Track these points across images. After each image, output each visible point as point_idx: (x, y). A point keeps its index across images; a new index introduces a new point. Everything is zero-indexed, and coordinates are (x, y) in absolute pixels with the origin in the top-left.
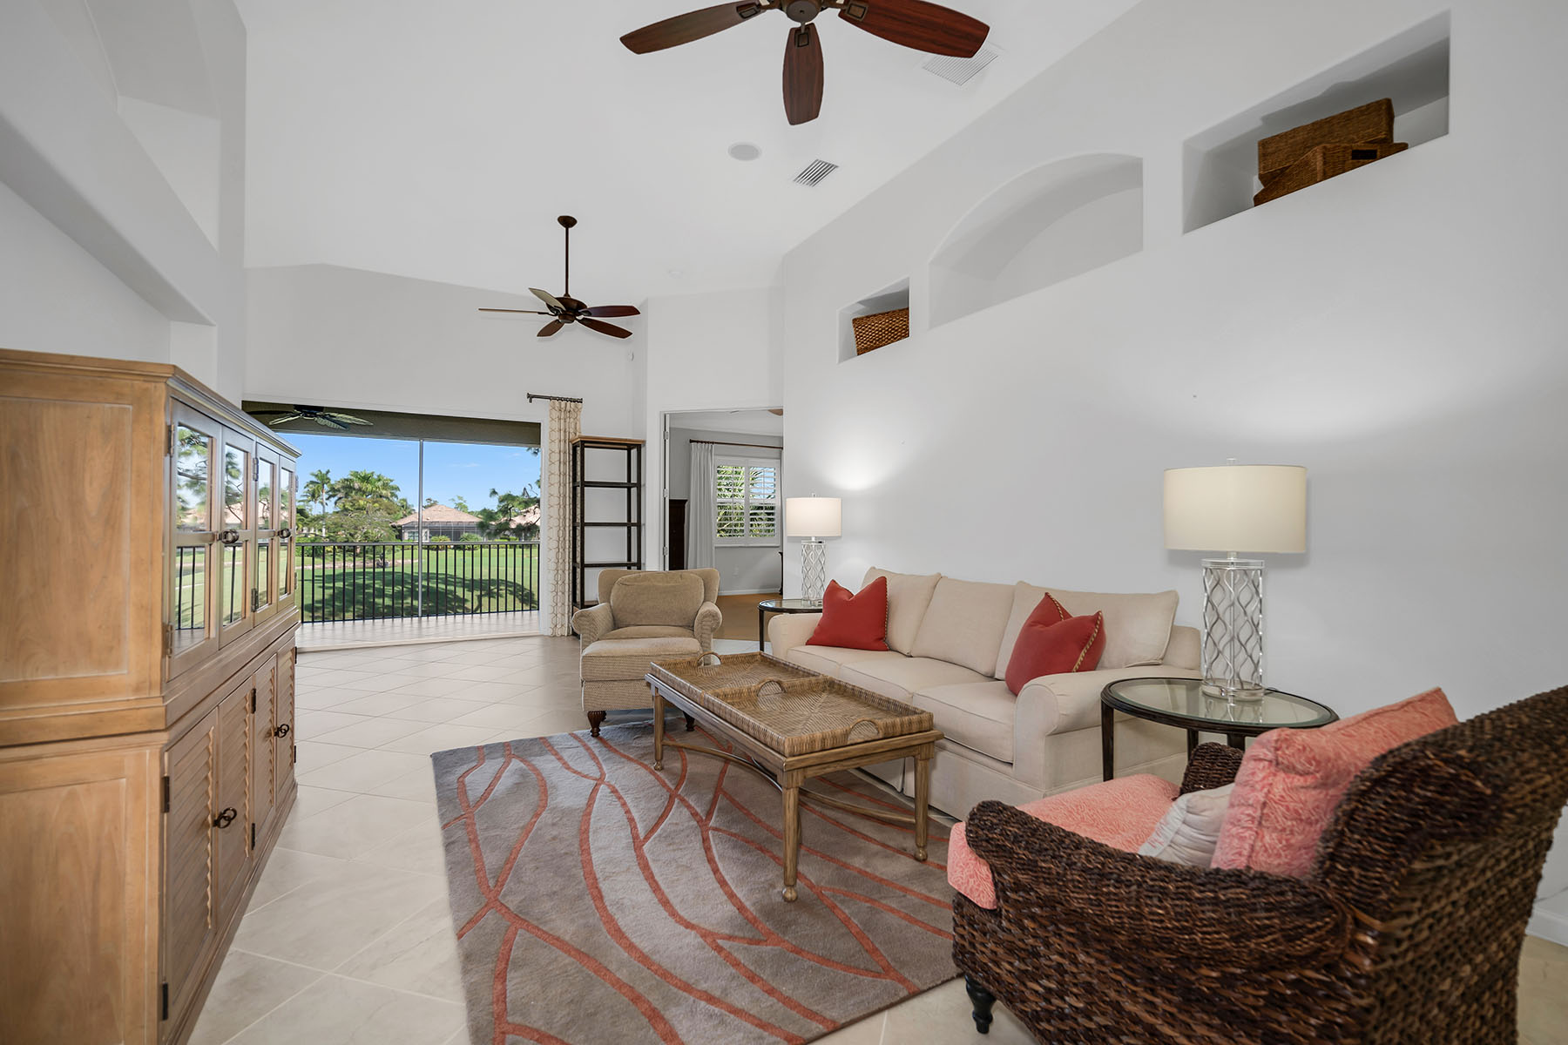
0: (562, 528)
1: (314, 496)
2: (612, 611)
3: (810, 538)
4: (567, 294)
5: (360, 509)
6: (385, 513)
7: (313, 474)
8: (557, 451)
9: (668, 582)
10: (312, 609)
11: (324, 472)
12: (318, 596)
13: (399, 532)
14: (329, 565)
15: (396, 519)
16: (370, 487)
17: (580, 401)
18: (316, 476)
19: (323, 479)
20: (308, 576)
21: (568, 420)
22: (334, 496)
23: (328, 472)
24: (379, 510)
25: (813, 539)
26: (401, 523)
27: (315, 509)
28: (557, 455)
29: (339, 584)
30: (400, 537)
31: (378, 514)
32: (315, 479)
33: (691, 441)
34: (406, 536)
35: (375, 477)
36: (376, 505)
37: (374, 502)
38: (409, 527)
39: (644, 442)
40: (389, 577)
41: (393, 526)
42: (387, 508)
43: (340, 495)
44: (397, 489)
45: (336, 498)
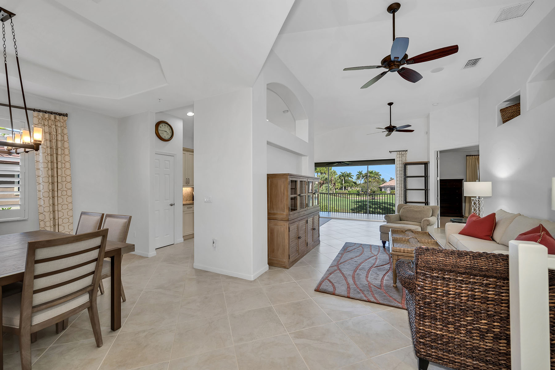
0: (401, 191)
1: (358, 178)
2: (400, 216)
3: (476, 197)
4: (391, 125)
5: (370, 182)
6: (376, 183)
7: (358, 172)
8: (399, 167)
9: (418, 209)
10: (352, 209)
11: (361, 171)
12: (355, 207)
13: (381, 189)
14: (362, 198)
15: (380, 185)
16: (372, 175)
17: (407, 151)
18: (359, 173)
19: (360, 173)
20: (353, 201)
21: (402, 157)
22: (363, 178)
23: (362, 171)
24: (375, 182)
25: (477, 197)
26: (381, 186)
27: (358, 182)
28: (399, 168)
29: (360, 204)
30: (381, 190)
31: (375, 183)
32: (358, 174)
33: (467, 156)
34: (383, 190)
35: (374, 172)
36: (374, 180)
37: (373, 180)
38: (384, 187)
39: (429, 162)
40: (373, 203)
41: (379, 187)
42: (377, 181)
43: (364, 178)
44: (381, 175)
45: (364, 179)
